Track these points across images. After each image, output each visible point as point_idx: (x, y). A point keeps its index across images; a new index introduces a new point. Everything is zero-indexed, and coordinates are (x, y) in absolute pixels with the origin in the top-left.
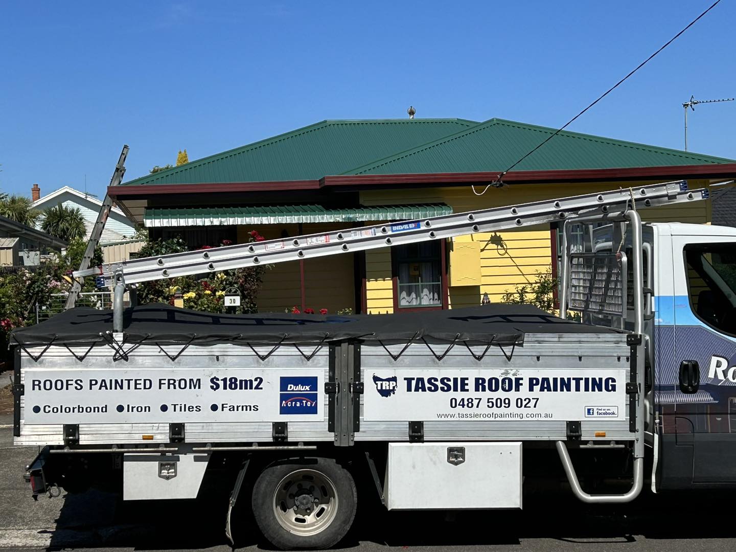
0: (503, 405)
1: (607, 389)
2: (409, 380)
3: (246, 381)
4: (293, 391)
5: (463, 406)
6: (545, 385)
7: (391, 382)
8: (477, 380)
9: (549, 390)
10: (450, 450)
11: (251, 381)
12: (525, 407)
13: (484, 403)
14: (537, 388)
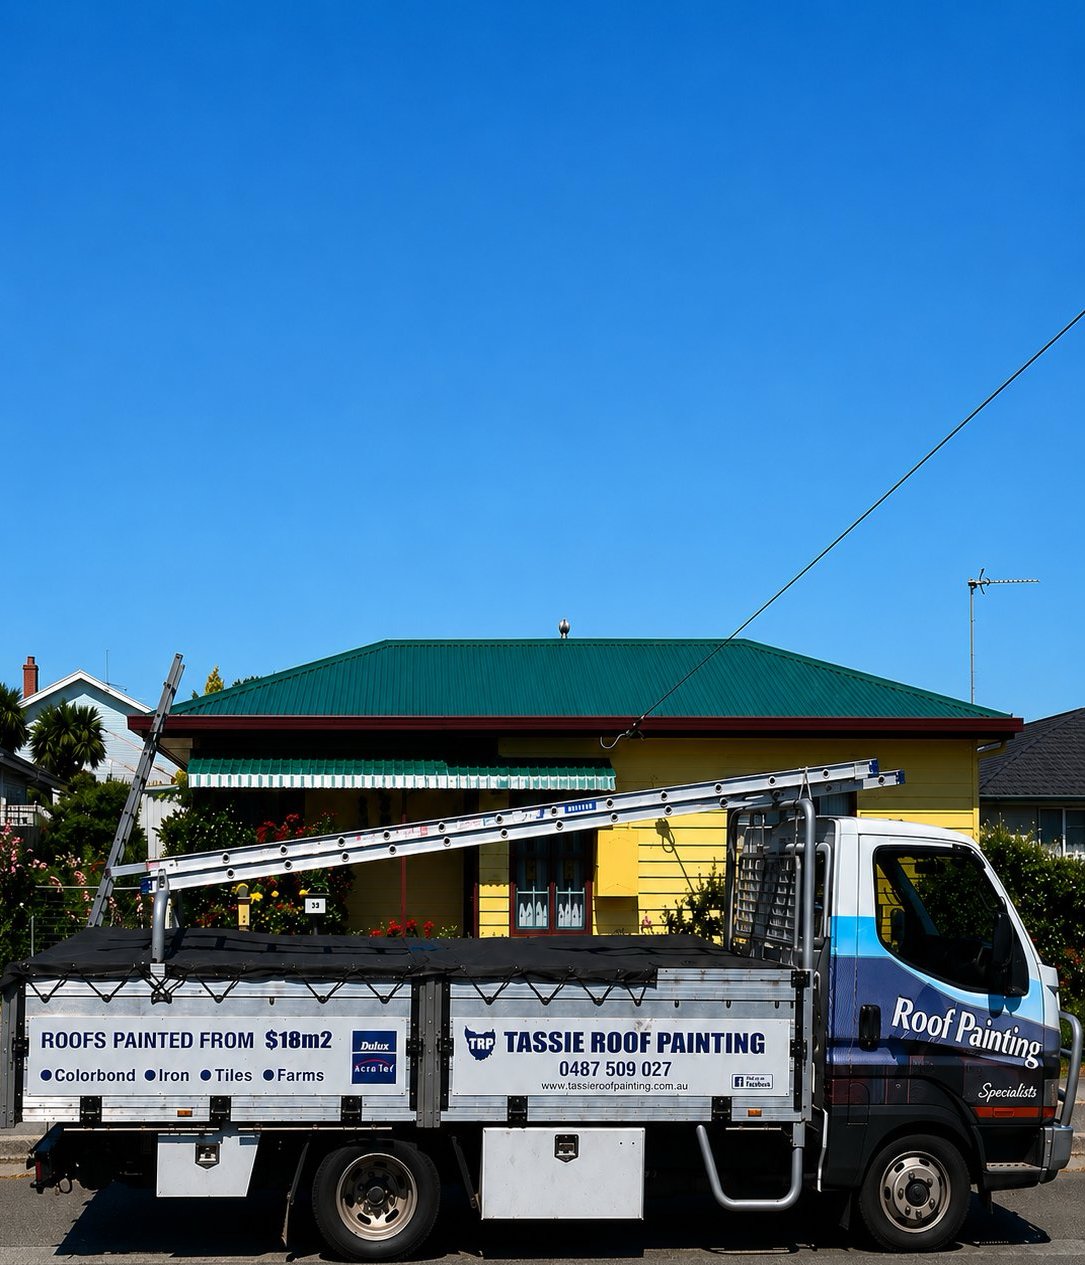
0: (627, 1071)
1: (754, 1050)
2: (510, 1035)
3: (311, 1037)
4: (367, 1050)
5: (576, 1072)
6: (677, 1042)
7: (488, 1040)
8: (594, 1035)
9: (683, 1051)
10: (560, 1139)
11: (317, 1036)
12: (654, 1075)
13: (603, 1069)
14: (668, 1047)
